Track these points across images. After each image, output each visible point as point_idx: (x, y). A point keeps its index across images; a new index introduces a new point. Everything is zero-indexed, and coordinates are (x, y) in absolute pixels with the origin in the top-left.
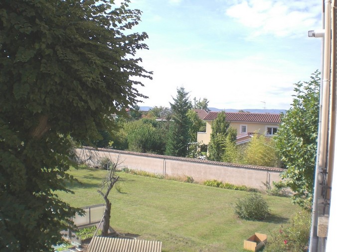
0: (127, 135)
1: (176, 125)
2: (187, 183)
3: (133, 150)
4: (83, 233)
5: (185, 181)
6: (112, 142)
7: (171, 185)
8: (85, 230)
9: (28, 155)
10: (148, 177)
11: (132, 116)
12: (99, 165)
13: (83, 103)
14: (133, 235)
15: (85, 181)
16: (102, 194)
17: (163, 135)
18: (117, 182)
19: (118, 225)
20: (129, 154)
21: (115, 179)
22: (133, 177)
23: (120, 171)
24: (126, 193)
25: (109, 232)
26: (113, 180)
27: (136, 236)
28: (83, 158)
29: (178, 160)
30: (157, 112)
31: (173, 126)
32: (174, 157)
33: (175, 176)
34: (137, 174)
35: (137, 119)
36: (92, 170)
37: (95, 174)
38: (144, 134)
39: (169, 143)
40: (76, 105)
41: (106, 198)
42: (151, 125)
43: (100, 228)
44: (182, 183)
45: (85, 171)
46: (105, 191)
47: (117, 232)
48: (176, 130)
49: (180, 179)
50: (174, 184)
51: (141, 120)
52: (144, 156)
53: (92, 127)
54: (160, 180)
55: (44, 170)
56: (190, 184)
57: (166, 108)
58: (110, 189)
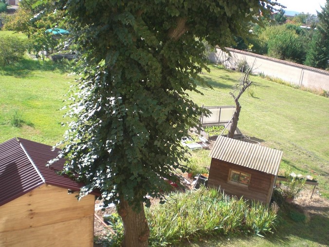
0: (267, 39)
1: (320, 35)
2: (323, 97)
3: (272, 56)
4: (212, 130)
5: (320, 95)
6: (252, 46)
7: (305, 97)
8: (214, 127)
9: (164, 55)
10: (283, 85)
11: (276, 20)
12: (236, 67)
13: (219, 9)
14: (259, 139)
15: (221, 81)
16: (234, 96)
17: (305, 44)
18: (249, 87)
19: (246, 128)
20: (267, 59)
21: (248, 83)
22: (269, 83)
23: (256, 75)
24: (258, 98)
25: (236, 133)
26: (245, 84)
27: (261, 141)
28: (222, 58)
29: (317, 72)
30: (302, 18)
31: (317, 35)
32: (313, 68)
33: (311, 88)
34: (272, 81)
35: (281, 24)
36: (228, 71)
37: (232, 75)
38: (286, 41)
39: (310, 53)
40: (212, 11)
41: (236, 101)
42: (294, 31)
43: (228, 128)
44: (318, 95)
45: (222, 71)
46: (237, 94)
47: (244, 134)
48: (320, 40)
49: (315, 92)
50: (309, 96)
51: (284, 25)
52: (282, 63)
53: (227, 34)
54: (296, 90)
55: (178, 70)
56: (325, 98)
57: (313, 15)
58: (242, 93)
